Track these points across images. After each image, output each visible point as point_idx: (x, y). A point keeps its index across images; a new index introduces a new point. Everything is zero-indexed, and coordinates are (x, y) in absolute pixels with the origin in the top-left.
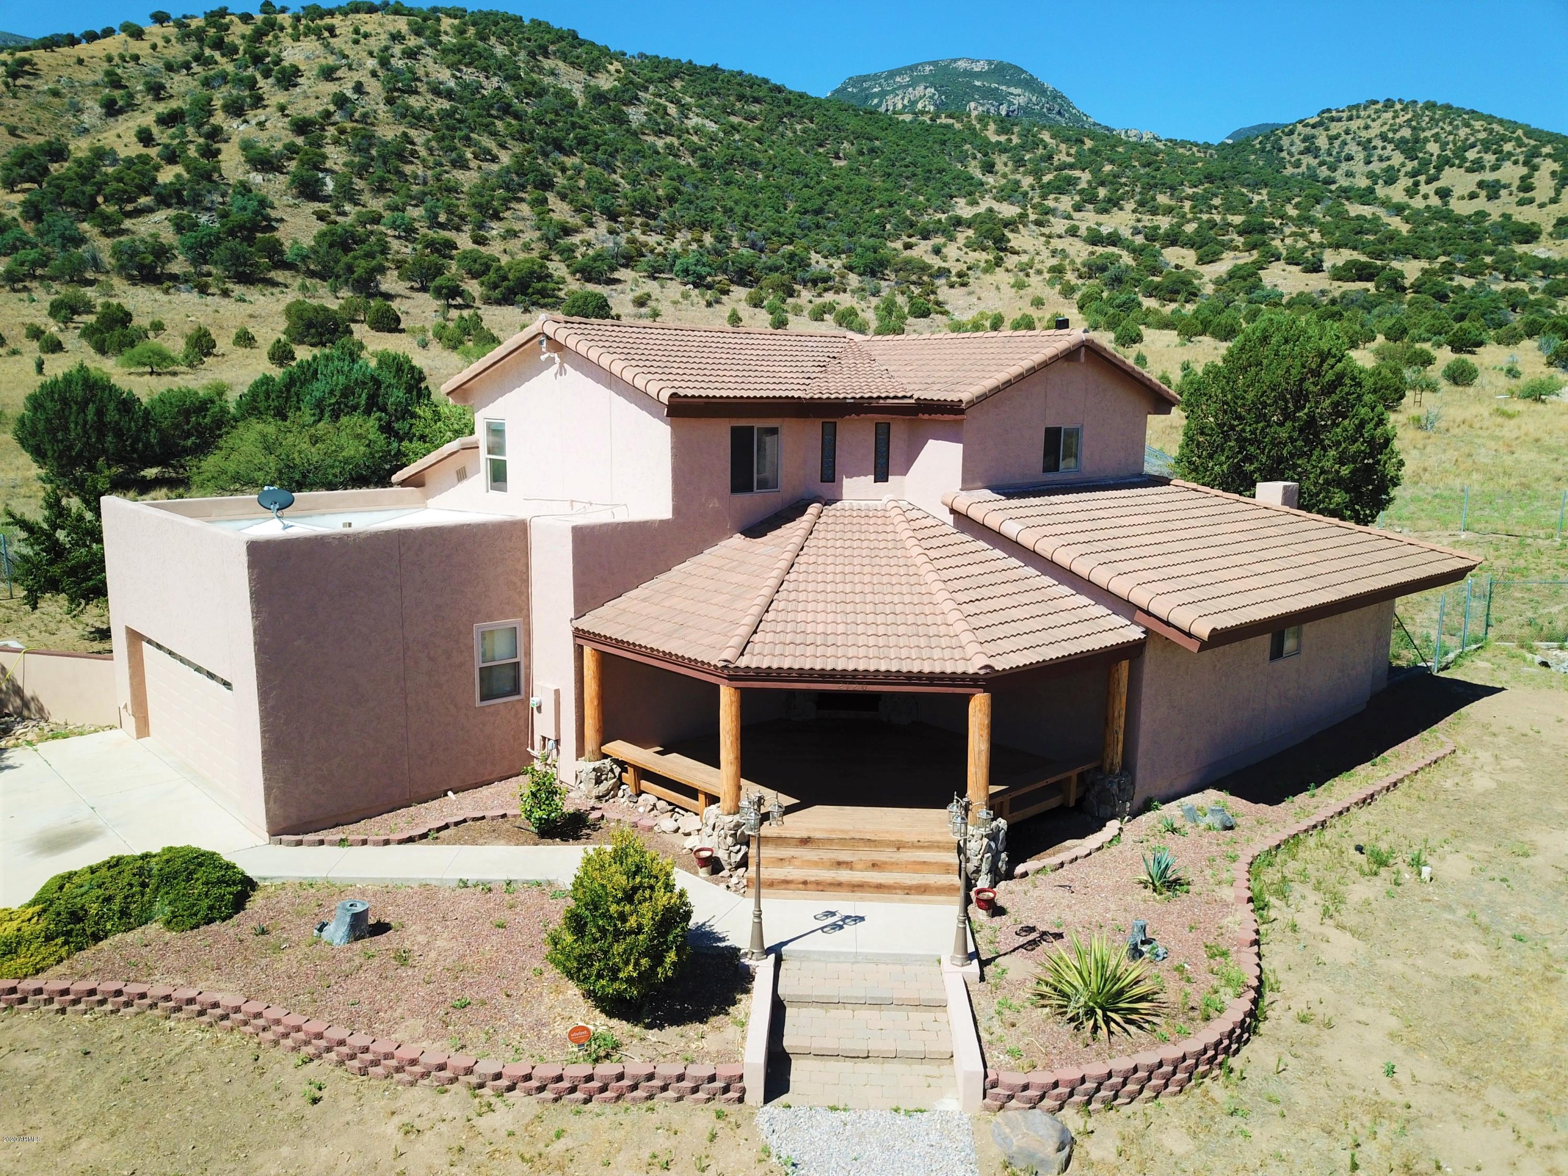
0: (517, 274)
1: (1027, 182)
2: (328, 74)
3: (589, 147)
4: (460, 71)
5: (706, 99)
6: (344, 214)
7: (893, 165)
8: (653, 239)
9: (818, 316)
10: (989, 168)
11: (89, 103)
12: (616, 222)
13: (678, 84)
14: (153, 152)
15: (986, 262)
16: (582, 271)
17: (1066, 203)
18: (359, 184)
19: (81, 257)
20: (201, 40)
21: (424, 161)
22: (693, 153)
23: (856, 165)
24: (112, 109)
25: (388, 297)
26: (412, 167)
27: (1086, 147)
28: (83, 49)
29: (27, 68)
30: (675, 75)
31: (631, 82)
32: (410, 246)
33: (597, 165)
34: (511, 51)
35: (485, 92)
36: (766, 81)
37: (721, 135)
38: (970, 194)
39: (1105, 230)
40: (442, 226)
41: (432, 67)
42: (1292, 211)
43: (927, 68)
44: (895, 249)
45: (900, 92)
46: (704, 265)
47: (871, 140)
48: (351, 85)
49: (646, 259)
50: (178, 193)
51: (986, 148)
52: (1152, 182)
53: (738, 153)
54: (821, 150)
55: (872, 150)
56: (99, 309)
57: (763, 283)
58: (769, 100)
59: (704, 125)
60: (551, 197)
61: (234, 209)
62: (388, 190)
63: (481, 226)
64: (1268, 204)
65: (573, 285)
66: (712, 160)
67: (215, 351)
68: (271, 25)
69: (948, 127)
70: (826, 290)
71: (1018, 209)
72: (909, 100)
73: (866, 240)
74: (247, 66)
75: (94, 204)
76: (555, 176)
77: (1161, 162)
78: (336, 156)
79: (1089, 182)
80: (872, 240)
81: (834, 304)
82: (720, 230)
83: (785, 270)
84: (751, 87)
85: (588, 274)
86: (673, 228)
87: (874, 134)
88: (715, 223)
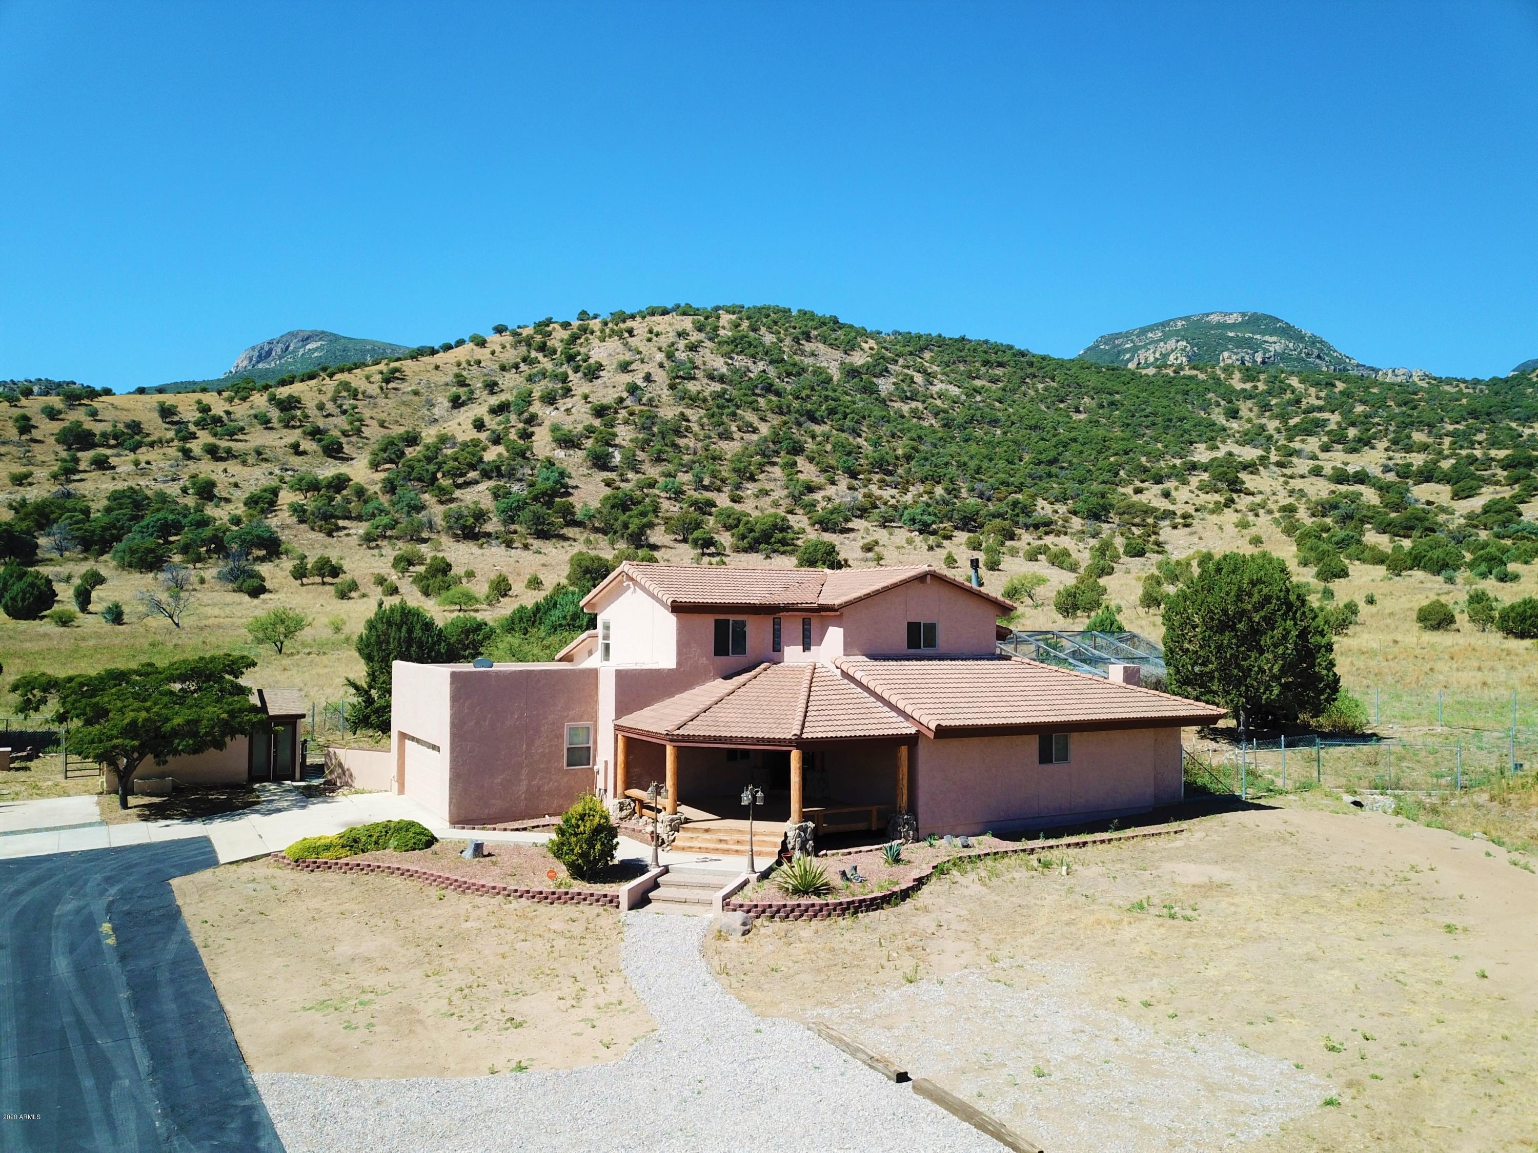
0: (763, 527)
1: (1272, 425)
2: (625, 367)
3: (838, 416)
4: (731, 358)
5: (953, 367)
6: (627, 481)
7: (1133, 416)
8: (888, 493)
9: (1032, 557)
10: (1233, 414)
11: (440, 399)
12: (856, 479)
13: (927, 355)
14: (483, 436)
15: (1216, 503)
16: (820, 522)
17: (1313, 444)
18: (641, 455)
19: (420, 521)
20: (529, 345)
21: (696, 435)
22: (936, 415)
23: (1095, 418)
24: (457, 403)
25: (654, 547)
26: (685, 440)
27: (1337, 390)
28: (440, 358)
29: (397, 375)
30: (922, 350)
31: (883, 358)
32: (678, 505)
33: (843, 431)
34: (778, 339)
35: (752, 375)
36: (1011, 347)
37: (963, 397)
38: (1212, 439)
39: (1351, 469)
40: (706, 488)
41: (709, 357)
43: (1179, 324)
44: (1124, 494)
45: (1152, 347)
46: (930, 514)
47: (1111, 394)
48: (642, 375)
49: (877, 511)
50: (498, 468)
51: (1230, 395)
52: (1408, 420)
53: (978, 413)
54: (1062, 406)
55: (1112, 403)
56: (428, 561)
57: (986, 528)
58: (1012, 363)
59: (947, 390)
60: (800, 461)
61: (540, 480)
62: (665, 460)
63: (738, 487)
65: (813, 535)
66: (953, 420)
67: (510, 593)
68: (584, 330)
69: (1191, 378)
70: (1047, 533)
71: (1260, 452)
72: (1161, 354)
73: (1095, 487)
74: (562, 364)
75: (434, 479)
76: (806, 442)
77: (1420, 400)
78: (625, 434)
79: (1338, 423)
80: (1102, 486)
81: (1051, 546)
82: (952, 482)
83: (1008, 516)
84: (996, 353)
85: (825, 525)
86: (908, 482)
87: (1115, 388)
88: (948, 476)
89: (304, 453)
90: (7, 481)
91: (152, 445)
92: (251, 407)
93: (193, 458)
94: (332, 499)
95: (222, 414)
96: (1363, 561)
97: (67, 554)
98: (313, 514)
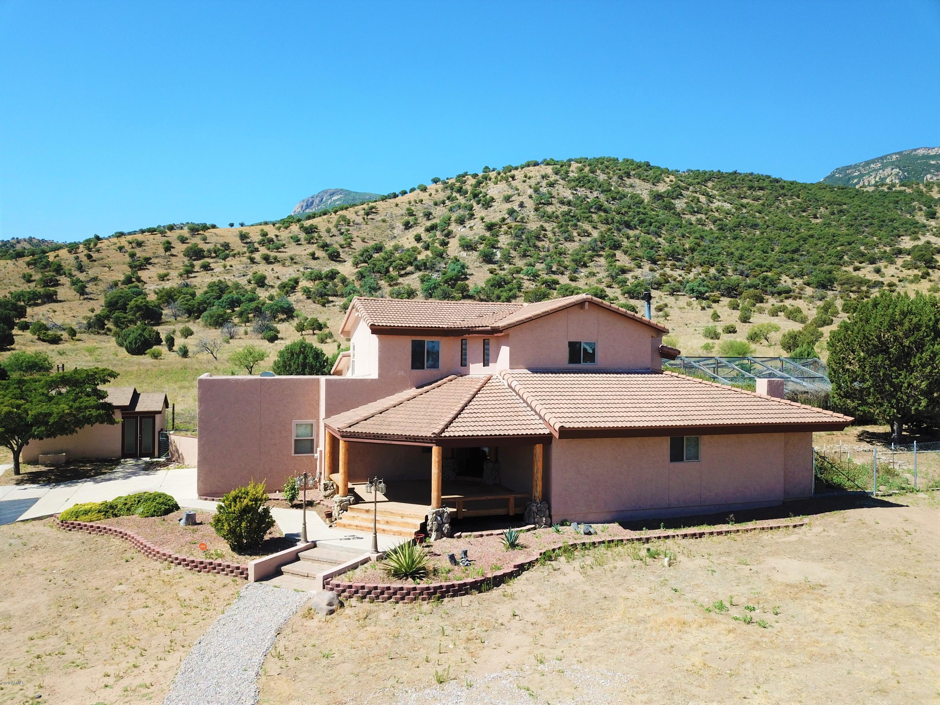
2: (508, 199)
3: (645, 224)
4: (576, 190)
5: (727, 191)
6: (503, 269)
7: (856, 219)
8: (676, 273)
9: (774, 313)
10: (932, 215)
11: (398, 224)
12: (656, 264)
13: (710, 184)
14: (419, 245)
15: (915, 276)
16: (629, 293)
18: (513, 253)
20: (452, 189)
21: (550, 239)
22: (714, 222)
23: (828, 221)
24: (407, 226)
26: (543, 243)
28: (400, 199)
29: (373, 210)
30: (706, 181)
31: (678, 186)
32: (534, 284)
33: (649, 234)
34: (608, 177)
35: (589, 200)
36: (769, 177)
37: (734, 210)
38: (915, 233)
40: (554, 273)
41: (561, 190)
43: (894, 157)
44: (846, 271)
45: (873, 174)
46: (704, 286)
47: (840, 205)
48: (518, 203)
49: (668, 284)
50: (425, 264)
51: (930, 203)
53: (744, 220)
54: (804, 214)
55: (841, 211)
57: (743, 295)
58: (769, 187)
59: (722, 206)
60: (618, 253)
61: (449, 270)
62: (528, 256)
63: (575, 271)
65: (623, 301)
66: (726, 225)
68: (486, 178)
69: (901, 192)
70: (787, 298)
72: (880, 178)
73: (826, 267)
74: (471, 200)
75: (387, 271)
76: (623, 241)
78: (504, 241)
80: (829, 266)
81: (789, 306)
82: (722, 265)
83: (760, 287)
84: (758, 181)
85: (632, 294)
86: (691, 266)
87: (843, 201)
88: (719, 261)
89: (318, 258)
90: (156, 278)
91: (234, 256)
92: (290, 232)
93: (256, 263)
94: (326, 284)
95: (274, 237)
97: (178, 318)
98: (314, 293)
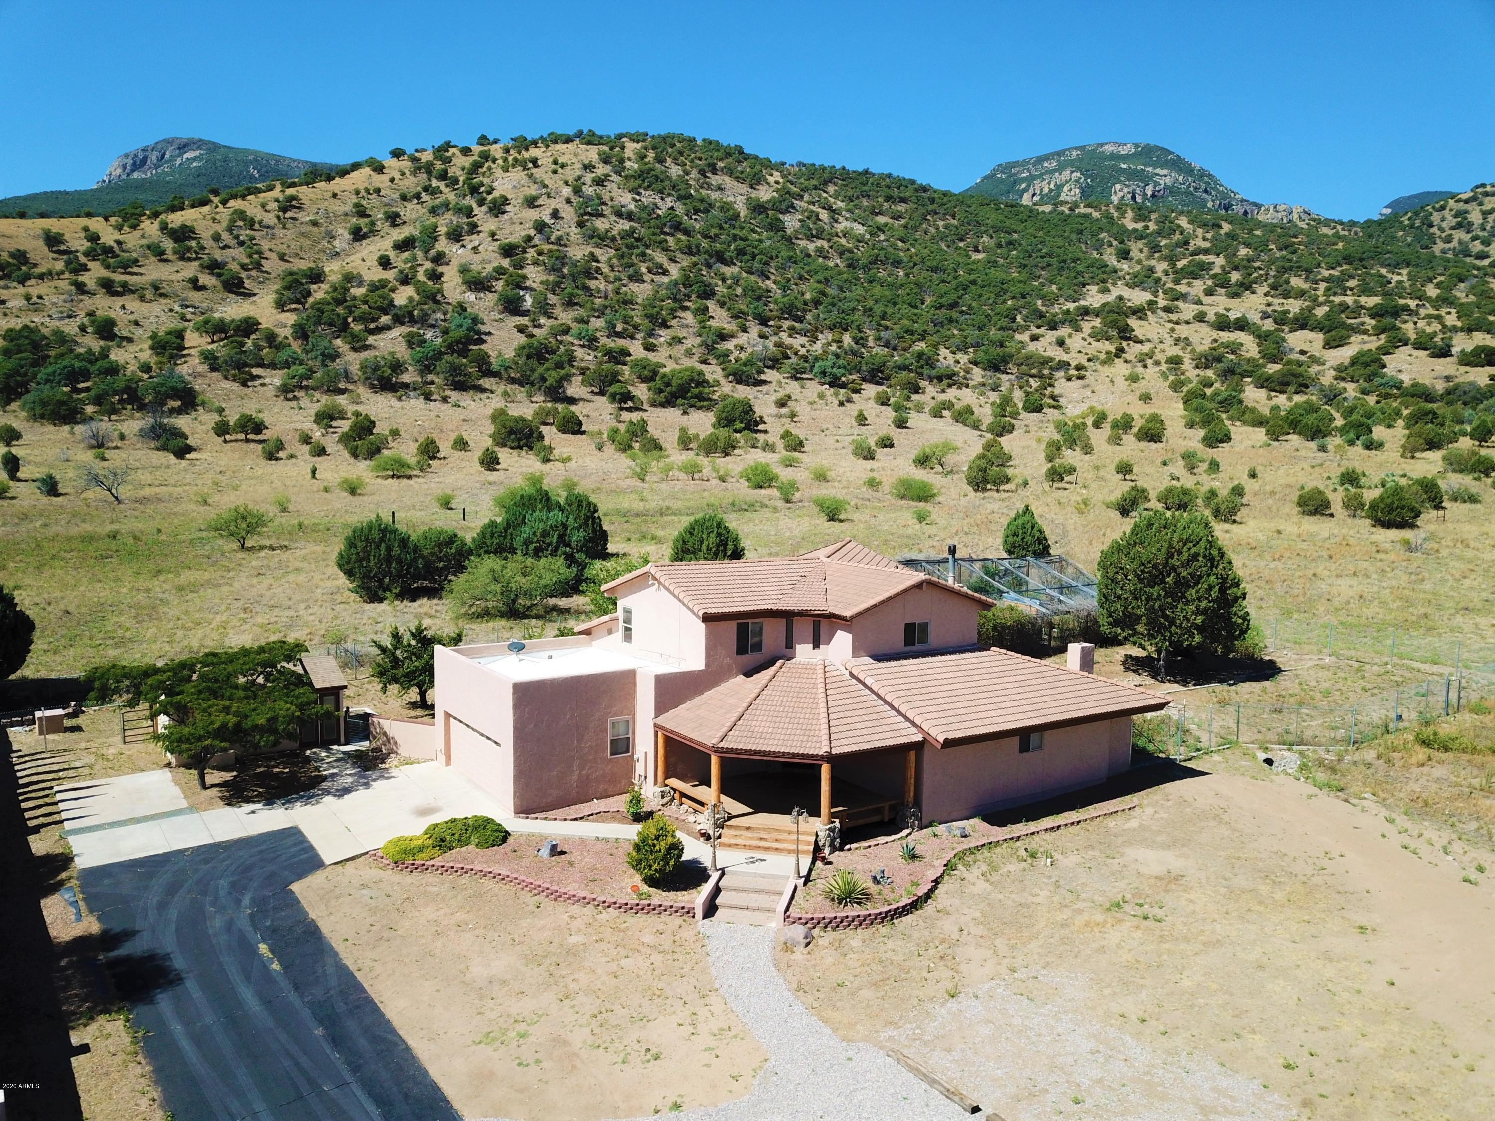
0: (679, 381)
1: (1161, 267)
2: (531, 203)
3: (746, 257)
4: (639, 194)
5: (856, 202)
6: (540, 326)
7: (1030, 256)
8: (798, 342)
9: (937, 413)
10: (1124, 255)
11: (340, 231)
12: (767, 326)
13: (831, 189)
14: (390, 275)
15: (1107, 353)
16: (734, 374)
17: (1198, 287)
18: (552, 299)
19: (336, 371)
20: (429, 173)
21: (606, 277)
22: (841, 254)
23: (993, 258)
24: (358, 235)
25: (572, 401)
26: (596, 282)
27: (1222, 232)
28: (338, 184)
29: (294, 203)
30: (826, 183)
31: (788, 193)
32: (592, 354)
33: (752, 273)
34: (684, 171)
35: (660, 212)
36: (913, 182)
37: (868, 236)
38: (1104, 281)
39: (1233, 316)
40: (619, 335)
41: (616, 192)
42: (1432, 291)
43: (1074, 154)
44: (1021, 342)
45: (1046, 177)
46: (839, 367)
47: (1009, 233)
48: (548, 211)
49: (790, 361)
50: (410, 314)
51: (1123, 235)
52: (1287, 265)
53: (882, 252)
54: (961, 244)
55: (1010, 243)
56: (351, 416)
57: (893, 381)
58: (914, 199)
59: (852, 229)
60: (711, 305)
61: (453, 327)
62: (576, 304)
63: (651, 334)
64: (1407, 285)
65: (726, 387)
66: (857, 260)
67: (439, 455)
68: (485, 156)
69: (1086, 216)
70: (950, 386)
71: (1148, 296)
72: (1056, 185)
73: (994, 334)
74: (465, 195)
75: (346, 325)
76: (716, 286)
77: (1300, 243)
78: (535, 276)
79: (1223, 267)
80: (1000, 333)
81: (954, 400)
82: (859, 330)
83: (913, 368)
84: (899, 188)
85: (739, 377)
86: (817, 329)
87: (1013, 227)
88: (856, 324)
89: (203, 288)
91: (41, 277)
92: (143, 236)
93: (88, 293)
94: (242, 344)
95: (112, 243)
96: (1244, 423)
98: (226, 362)
